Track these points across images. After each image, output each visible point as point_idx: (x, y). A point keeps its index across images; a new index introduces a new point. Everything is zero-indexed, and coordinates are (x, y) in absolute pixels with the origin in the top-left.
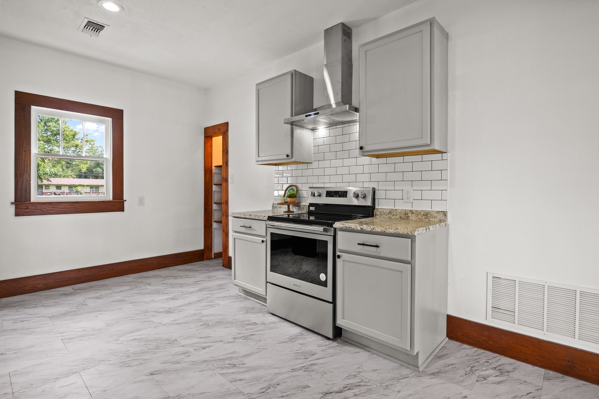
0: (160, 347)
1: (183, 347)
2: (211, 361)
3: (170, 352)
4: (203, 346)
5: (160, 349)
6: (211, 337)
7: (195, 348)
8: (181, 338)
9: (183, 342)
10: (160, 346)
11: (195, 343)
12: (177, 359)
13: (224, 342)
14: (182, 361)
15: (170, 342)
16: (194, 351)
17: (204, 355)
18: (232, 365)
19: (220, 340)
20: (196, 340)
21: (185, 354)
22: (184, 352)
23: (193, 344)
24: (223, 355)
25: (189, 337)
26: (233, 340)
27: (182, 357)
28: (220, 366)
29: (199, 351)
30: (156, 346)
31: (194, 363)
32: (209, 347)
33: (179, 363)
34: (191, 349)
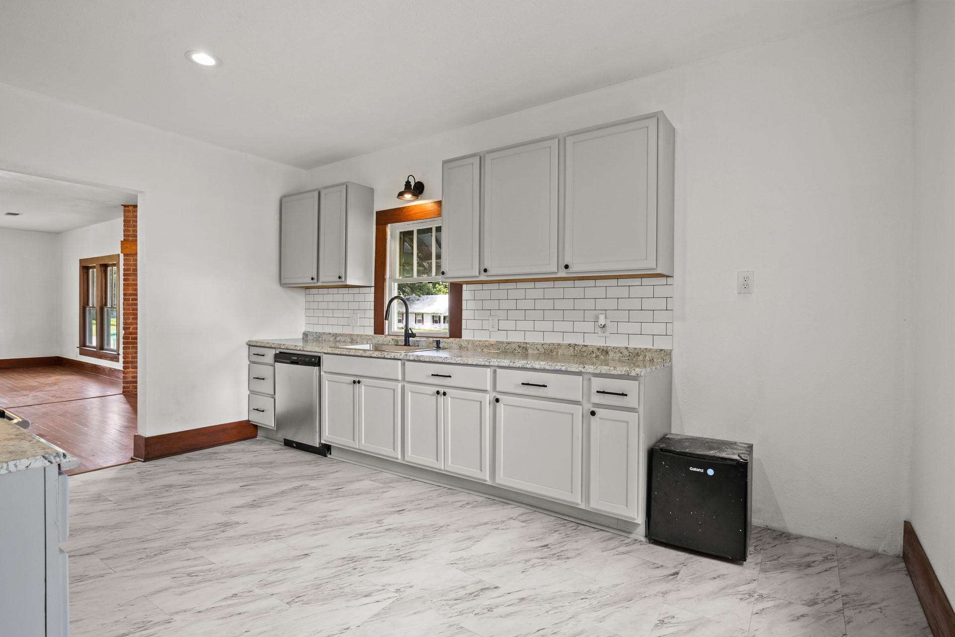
0: (313, 588)
1: (272, 593)
2: (226, 577)
3: (293, 583)
4: (236, 598)
5: (312, 584)
6: (219, 619)
7: (252, 593)
8: (280, 608)
9: (274, 601)
10: (314, 591)
11: (253, 601)
12: (278, 575)
13: (193, 612)
14: (270, 573)
15: (299, 599)
16: (252, 589)
17: (237, 585)
18: (192, 575)
19: (201, 614)
20: (251, 607)
21: (267, 583)
22: (270, 585)
23: (256, 600)
24: (202, 588)
25: (266, 613)
26: (172, 617)
27: (271, 579)
28: (212, 573)
29: (243, 591)
30: (322, 588)
31: (251, 572)
32: (224, 599)
33: (274, 570)
34: (258, 591)
